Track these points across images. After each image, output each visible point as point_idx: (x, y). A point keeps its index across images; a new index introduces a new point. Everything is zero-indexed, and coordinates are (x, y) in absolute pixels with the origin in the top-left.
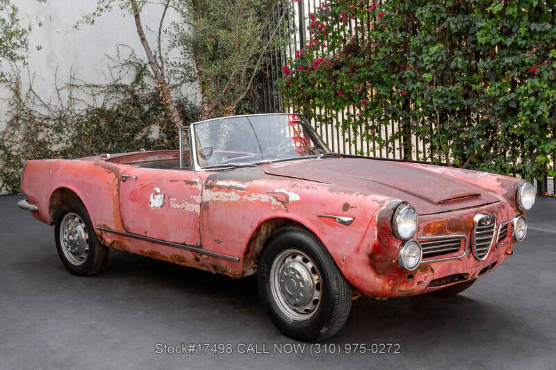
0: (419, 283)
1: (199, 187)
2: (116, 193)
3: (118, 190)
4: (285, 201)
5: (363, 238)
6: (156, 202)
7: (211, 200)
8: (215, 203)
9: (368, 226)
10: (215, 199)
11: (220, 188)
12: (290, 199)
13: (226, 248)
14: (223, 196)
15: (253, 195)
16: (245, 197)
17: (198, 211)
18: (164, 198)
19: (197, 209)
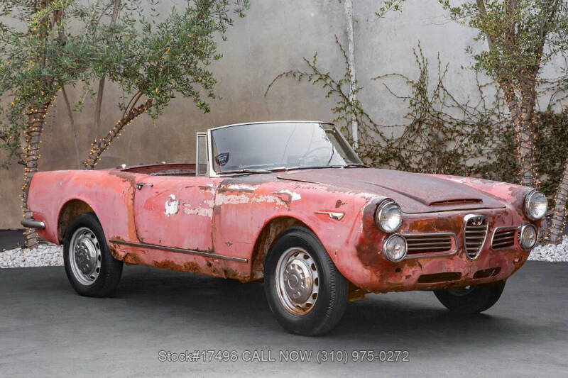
0: (408, 277)
1: (213, 191)
2: (131, 202)
3: (133, 199)
4: (288, 201)
5: (352, 231)
6: (171, 209)
7: (223, 204)
8: (227, 206)
9: (356, 220)
10: (226, 202)
11: (232, 191)
12: (293, 199)
13: (236, 250)
14: (233, 199)
15: (261, 197)
16: (254, 199)
17: (211, 215)
18: (179, 205)
19: (210, 213)
